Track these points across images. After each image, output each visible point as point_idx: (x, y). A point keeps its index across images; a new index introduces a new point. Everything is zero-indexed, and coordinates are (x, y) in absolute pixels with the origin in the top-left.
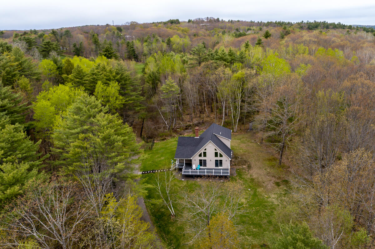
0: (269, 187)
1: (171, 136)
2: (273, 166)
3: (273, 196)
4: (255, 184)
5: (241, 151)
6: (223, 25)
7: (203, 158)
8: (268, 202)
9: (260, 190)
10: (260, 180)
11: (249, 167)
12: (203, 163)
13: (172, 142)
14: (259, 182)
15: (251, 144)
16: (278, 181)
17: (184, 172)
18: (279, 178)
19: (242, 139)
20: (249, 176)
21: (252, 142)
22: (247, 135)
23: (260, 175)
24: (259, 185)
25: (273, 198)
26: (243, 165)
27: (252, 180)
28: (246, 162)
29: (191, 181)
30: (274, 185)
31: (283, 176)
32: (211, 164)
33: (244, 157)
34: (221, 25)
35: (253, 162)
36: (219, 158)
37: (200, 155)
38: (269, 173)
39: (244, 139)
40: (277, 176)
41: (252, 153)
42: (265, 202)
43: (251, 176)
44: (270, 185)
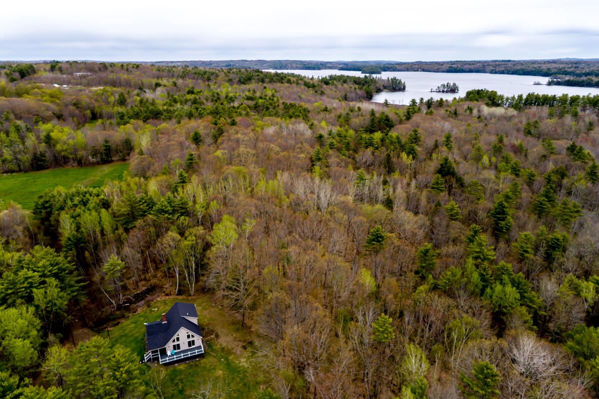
0: (238, 352)
1: (123, 317)
2: (237, 330)
3: (243, 360)
4: (226, 352)
5: (206, 320)
6: (115, 77)
7: (176, 343)
8: (240, 367)
9: (231, 358)
10: (230, 347)
11: (217, 336)
12: (177, 347)
13: (128, 325)
14: (229, 350)
15: (212, 310)
16: (244, 344)
17: (162, 362)
18: (245, 341)
19: (202, 305)
20: (219, 346)
21: (213, 307)
22: (205, 298)
23: (229, 342)
24: (230, 352)
25: (243, 363)
26: (211, 335)
27: (223, 349)
28: (212, 331)
29: (171, 368)
30: (242, 349)
31: (248, 338)
32: (184, 346)
33: (210, 327)
34: (112, 76)
35: (219, 329)
36: (191, 339)
37: (174, 341)
38: (235, 338)
39: (205, 304)
40: (243, 340)
41: (216, 320)
42: (238, 368)
43: (221, 345)
44: (239, 350)
